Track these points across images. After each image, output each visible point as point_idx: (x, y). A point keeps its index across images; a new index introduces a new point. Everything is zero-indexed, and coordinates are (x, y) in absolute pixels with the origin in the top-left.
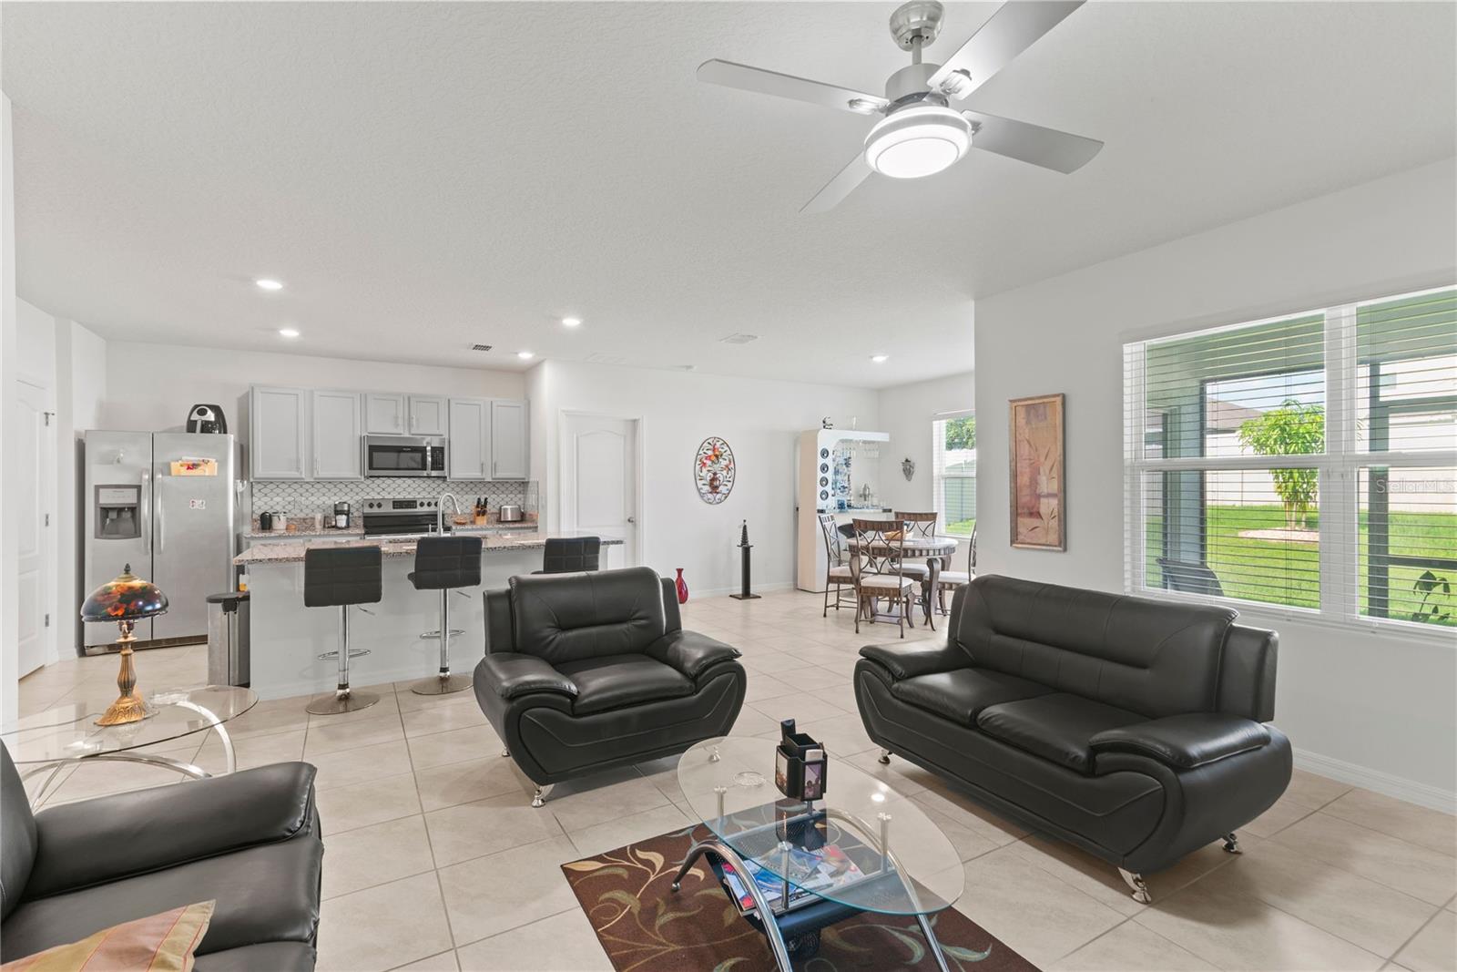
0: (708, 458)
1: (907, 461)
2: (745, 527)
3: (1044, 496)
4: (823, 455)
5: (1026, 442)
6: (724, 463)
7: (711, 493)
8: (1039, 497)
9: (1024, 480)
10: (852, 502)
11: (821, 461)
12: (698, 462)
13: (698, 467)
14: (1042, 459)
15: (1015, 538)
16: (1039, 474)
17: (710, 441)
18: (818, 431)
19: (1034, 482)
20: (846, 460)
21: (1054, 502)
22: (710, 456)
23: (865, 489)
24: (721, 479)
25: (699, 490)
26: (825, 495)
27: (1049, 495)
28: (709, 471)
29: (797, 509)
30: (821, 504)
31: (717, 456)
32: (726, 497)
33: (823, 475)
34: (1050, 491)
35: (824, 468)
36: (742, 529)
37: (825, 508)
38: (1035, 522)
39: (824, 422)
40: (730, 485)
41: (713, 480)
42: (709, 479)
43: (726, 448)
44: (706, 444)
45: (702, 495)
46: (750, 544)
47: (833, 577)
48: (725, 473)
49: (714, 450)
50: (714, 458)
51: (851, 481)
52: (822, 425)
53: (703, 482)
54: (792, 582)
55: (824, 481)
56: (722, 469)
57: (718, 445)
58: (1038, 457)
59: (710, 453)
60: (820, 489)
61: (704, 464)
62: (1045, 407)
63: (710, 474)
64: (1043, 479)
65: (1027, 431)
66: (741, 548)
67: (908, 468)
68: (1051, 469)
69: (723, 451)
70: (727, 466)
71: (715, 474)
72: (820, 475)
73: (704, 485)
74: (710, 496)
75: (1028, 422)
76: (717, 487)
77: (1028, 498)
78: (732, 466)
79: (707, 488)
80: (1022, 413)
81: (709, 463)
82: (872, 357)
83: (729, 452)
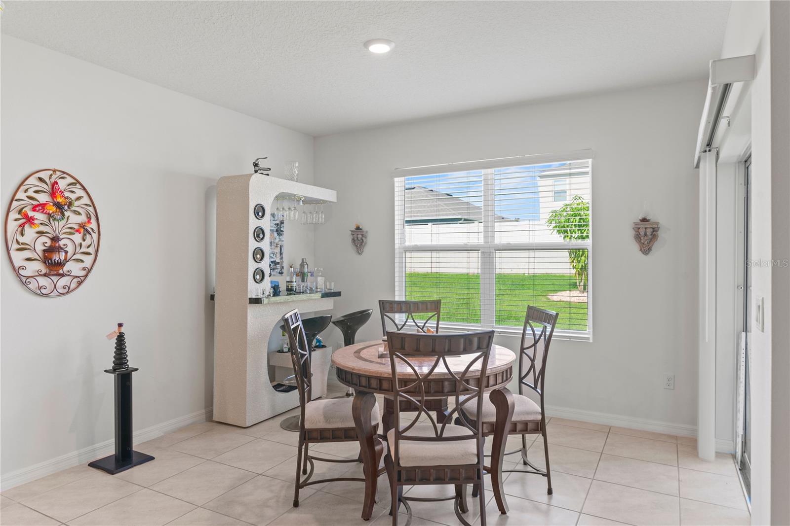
0: (40, 207)
1: (358, 228)
2: (121, 339)
4: (256, 214)
6: (75, 220)
7: (45, 275)
10: (295, 284)
11: (253, 223)
12: (13, 215)
13: (13, 226)
17: (44, 175)
18: (251, 175)
20: (277, 225)
22: (43, 206)
23: (302, 265)
24: (70, 249)
25: (16, 271)
26: (260, 276)
28: (41, 233)
29: (212, 297)
30: (254, 290)
31: (59, 206)
32: (80, 283)
33: (257, 245)
35: (259, 234)
36: (114, 341)
37: (261, 296)
39: (256, 165)
40: (88, 260)
41: (49, 251)
42: (40, 248)
43: (80, 192)
44: (32, 180)
45: (24, 281)
46: (131, 364)
47: (311, 431)
48: (77, 238)
49: (53, 194)
50: (52, 209)
51: (284, 255)
52: (252, 169)
53: (27, 254)
54: (203, 411)
55: (259, 254)
56: (72, 231)
57: (62, 184)
59: (43, 198)
60: (252, 266)
61: (30, 220)
63: (44, 239)
66: (112, 376)
67: (358, 238)
69: (73, 197)
70: (82, 226)
71: (55, 239)
72: (253, 244)
73: (29, 259)
74: (43, 281)
76: (60, 264)
78: (93, 225)
79: (38, 266)
81: (39, 217)
82: (367, 44)
83: (85, 200)
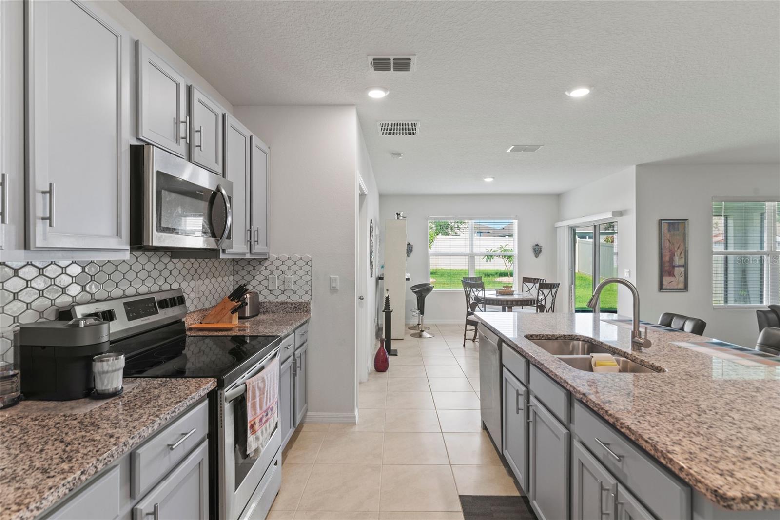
3: (677, 267)
5: (668, 241)
8: (674, 267)
9: (667, 258)
14: (676, 249)
15: (661, 288)
16: (674, 256)
19: (672, 259)
21: (682, 269)
27: (679, 266)
34: (680, 264)
38: (672, 279)
58: (674, 248)
62: (678, 225)
64: (676, 259)
65: (668, 235)
68: (681, 253)
75: (669, 231)
77: (668, 267)
80: (665, 227)
